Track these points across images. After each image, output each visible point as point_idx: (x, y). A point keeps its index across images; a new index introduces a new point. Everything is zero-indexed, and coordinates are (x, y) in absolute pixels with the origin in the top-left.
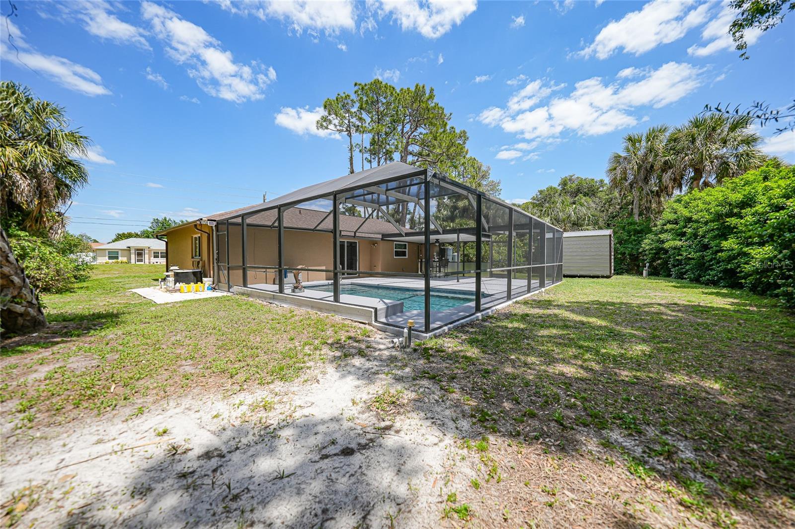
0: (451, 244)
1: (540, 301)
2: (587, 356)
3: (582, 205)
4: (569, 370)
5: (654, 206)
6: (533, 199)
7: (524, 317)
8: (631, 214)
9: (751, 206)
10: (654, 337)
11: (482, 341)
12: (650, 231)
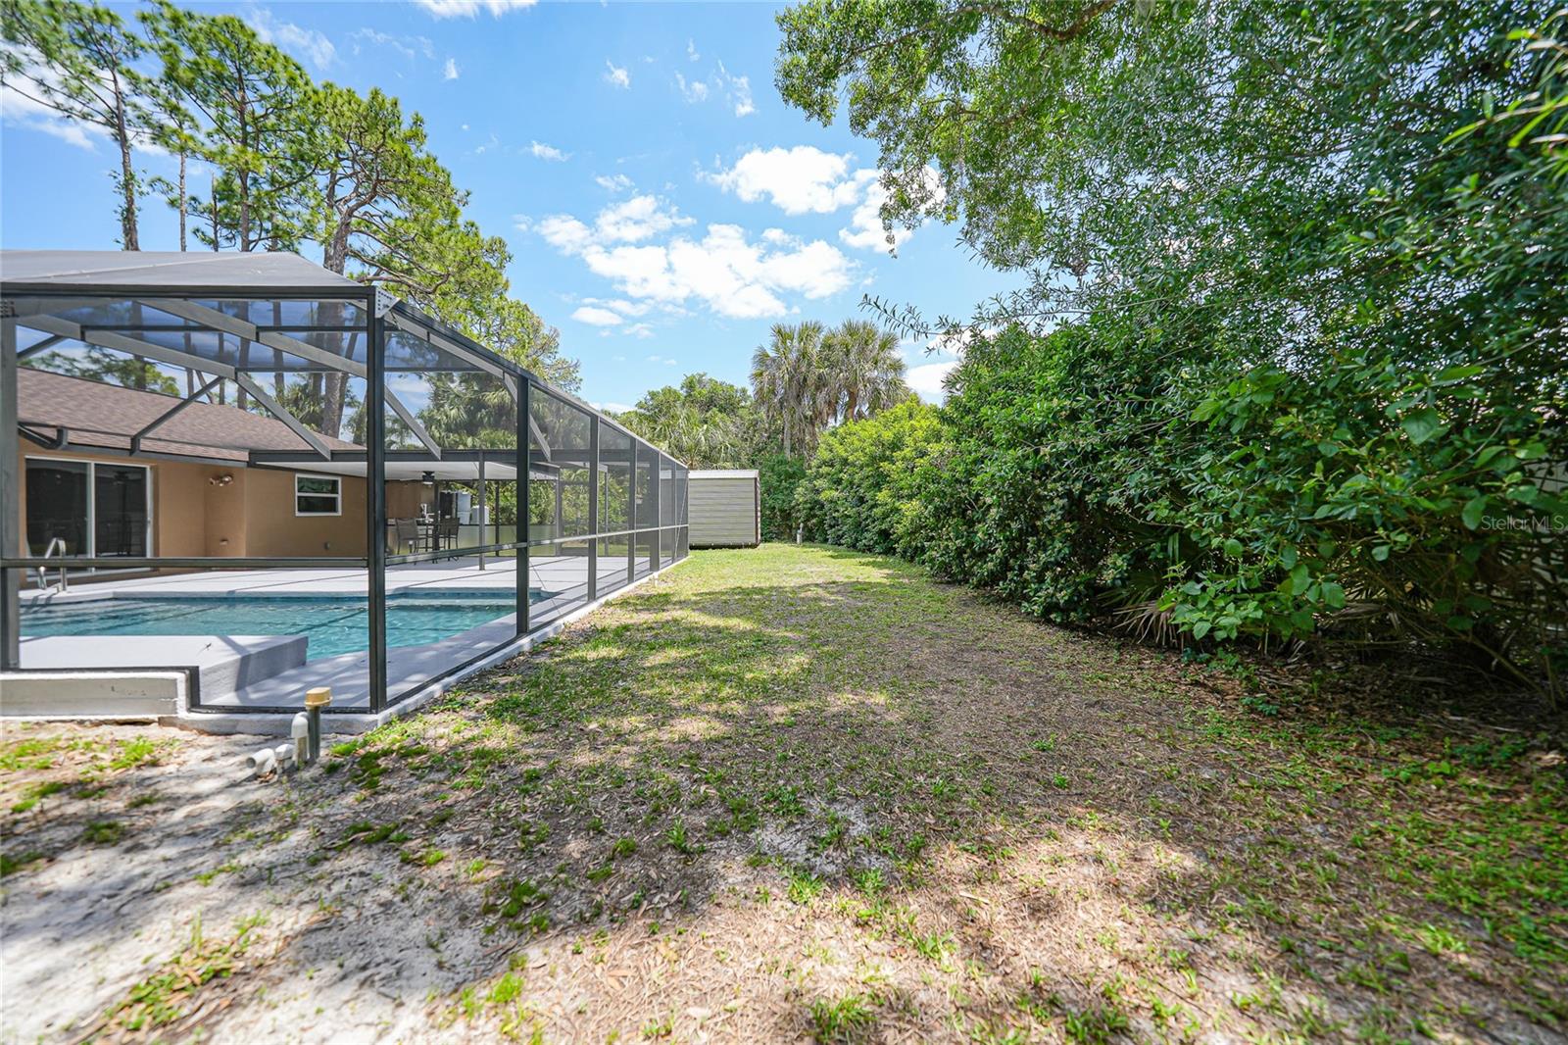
0: (467, 484)
1: (650, 597)
2: (726, 691)
3: (716, 426)
4: (695, 727)
5: (807, 438)
6: (640, 405)
7: (621, 634)
8: (781, 448)
9: (899, 449)
10: (813, 638)
11: (526, 703)
12: (804, 476)
